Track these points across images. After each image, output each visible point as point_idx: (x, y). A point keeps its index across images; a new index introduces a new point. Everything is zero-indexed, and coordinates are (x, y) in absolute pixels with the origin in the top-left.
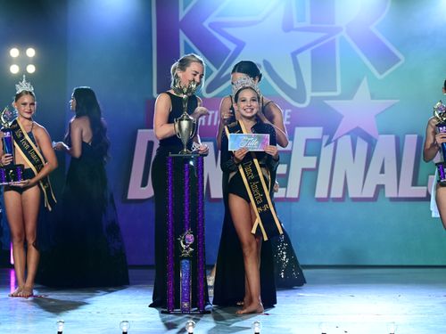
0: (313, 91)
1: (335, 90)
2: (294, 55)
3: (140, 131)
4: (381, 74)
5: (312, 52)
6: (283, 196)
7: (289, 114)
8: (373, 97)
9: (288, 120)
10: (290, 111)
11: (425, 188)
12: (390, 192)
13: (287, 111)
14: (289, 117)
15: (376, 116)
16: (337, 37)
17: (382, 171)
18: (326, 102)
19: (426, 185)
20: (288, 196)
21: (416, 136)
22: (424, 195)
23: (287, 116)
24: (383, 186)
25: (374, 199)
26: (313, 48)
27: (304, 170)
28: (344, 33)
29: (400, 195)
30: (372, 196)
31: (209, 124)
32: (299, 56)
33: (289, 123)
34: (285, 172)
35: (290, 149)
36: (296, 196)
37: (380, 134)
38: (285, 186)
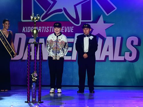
0: (82, 20)
1: (91, 20)
2: (75, 6)
3: (16, 34)
4: (108, 14)
5: (82, 5)
6: (70, 59)
7: (73, 28)
8: (105, 22)
9: (72, 30)
10: (73, 27)
11: (124, 57)
12: (111, 58)
13: (72, 27)
15: (106, 30)
17: (108, 50)
20: (72, 59)
21: (121, 37)
22: (123, 60)
24: (108, 56)
25: (105, 61)
26: (82, 3)
29: (114, 60)
30: (104, 59)
31: (43, 31)
32: (77, 7)
33: (73, 32)
34: (71, 50)
35: (73, 41)
36: (75, 59)
37: (107, 36)
38: (71, 55)
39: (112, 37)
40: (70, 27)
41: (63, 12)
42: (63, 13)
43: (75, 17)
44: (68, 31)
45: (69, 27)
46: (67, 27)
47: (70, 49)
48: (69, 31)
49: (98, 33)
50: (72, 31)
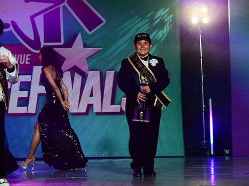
0: (45, 42)
1: (60, 42)
2: (32, 18)
4: (90, 31)
5: (44, 15)
6: (26, 112)
7: (29, 57)
8: (85, 46)
9: (28, 61)
10: (30, 55)
11: (120, 106)
12: (97, 109)
13: (28, 55)
14: (29, 59)
15: (87, 59)
16: (61, 6)
17: (91, 95)
18: (54, 49)
19: (120, 104)
20: (28, 112)
21: (113, 72)
22: (119, 111)
23: (28, 59)
24: (92, 105)
25: (86, 113)
26: (45, 13)
27: (39, 95)
28: (65, 3)
29: (104, 111)
30: (84, 111)
32: (36, 19)
33: (29, 63)
34: (26, 96)
35: (30, 80)
36: (33, 111)
37: (90, 70)
38: (27, 105)
39: (98, 72)
40: (25, 55)
41: (11, 28)
42: (11, 31)
43: (32, 37)
44: (21, 63)
45: (22, 55)
46: (19, 55)
47: (24, 94)
48: (22, 61)
49: (73, 65)
50: (27, 63)
